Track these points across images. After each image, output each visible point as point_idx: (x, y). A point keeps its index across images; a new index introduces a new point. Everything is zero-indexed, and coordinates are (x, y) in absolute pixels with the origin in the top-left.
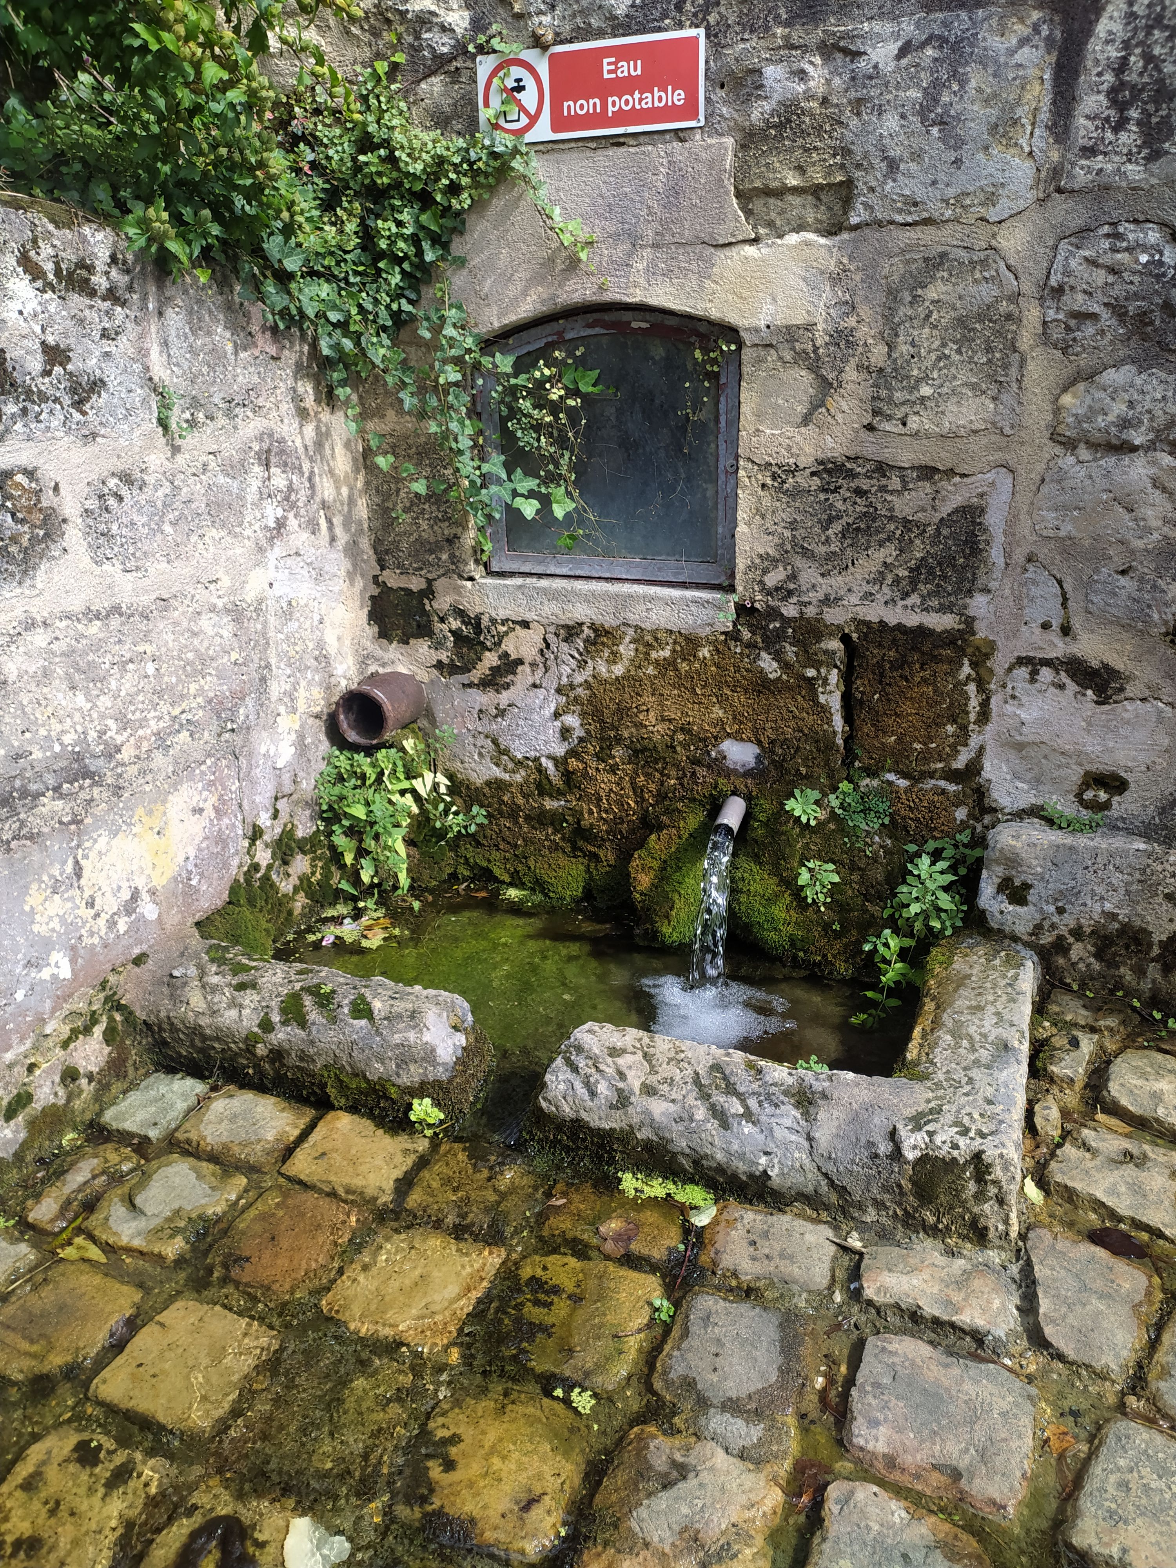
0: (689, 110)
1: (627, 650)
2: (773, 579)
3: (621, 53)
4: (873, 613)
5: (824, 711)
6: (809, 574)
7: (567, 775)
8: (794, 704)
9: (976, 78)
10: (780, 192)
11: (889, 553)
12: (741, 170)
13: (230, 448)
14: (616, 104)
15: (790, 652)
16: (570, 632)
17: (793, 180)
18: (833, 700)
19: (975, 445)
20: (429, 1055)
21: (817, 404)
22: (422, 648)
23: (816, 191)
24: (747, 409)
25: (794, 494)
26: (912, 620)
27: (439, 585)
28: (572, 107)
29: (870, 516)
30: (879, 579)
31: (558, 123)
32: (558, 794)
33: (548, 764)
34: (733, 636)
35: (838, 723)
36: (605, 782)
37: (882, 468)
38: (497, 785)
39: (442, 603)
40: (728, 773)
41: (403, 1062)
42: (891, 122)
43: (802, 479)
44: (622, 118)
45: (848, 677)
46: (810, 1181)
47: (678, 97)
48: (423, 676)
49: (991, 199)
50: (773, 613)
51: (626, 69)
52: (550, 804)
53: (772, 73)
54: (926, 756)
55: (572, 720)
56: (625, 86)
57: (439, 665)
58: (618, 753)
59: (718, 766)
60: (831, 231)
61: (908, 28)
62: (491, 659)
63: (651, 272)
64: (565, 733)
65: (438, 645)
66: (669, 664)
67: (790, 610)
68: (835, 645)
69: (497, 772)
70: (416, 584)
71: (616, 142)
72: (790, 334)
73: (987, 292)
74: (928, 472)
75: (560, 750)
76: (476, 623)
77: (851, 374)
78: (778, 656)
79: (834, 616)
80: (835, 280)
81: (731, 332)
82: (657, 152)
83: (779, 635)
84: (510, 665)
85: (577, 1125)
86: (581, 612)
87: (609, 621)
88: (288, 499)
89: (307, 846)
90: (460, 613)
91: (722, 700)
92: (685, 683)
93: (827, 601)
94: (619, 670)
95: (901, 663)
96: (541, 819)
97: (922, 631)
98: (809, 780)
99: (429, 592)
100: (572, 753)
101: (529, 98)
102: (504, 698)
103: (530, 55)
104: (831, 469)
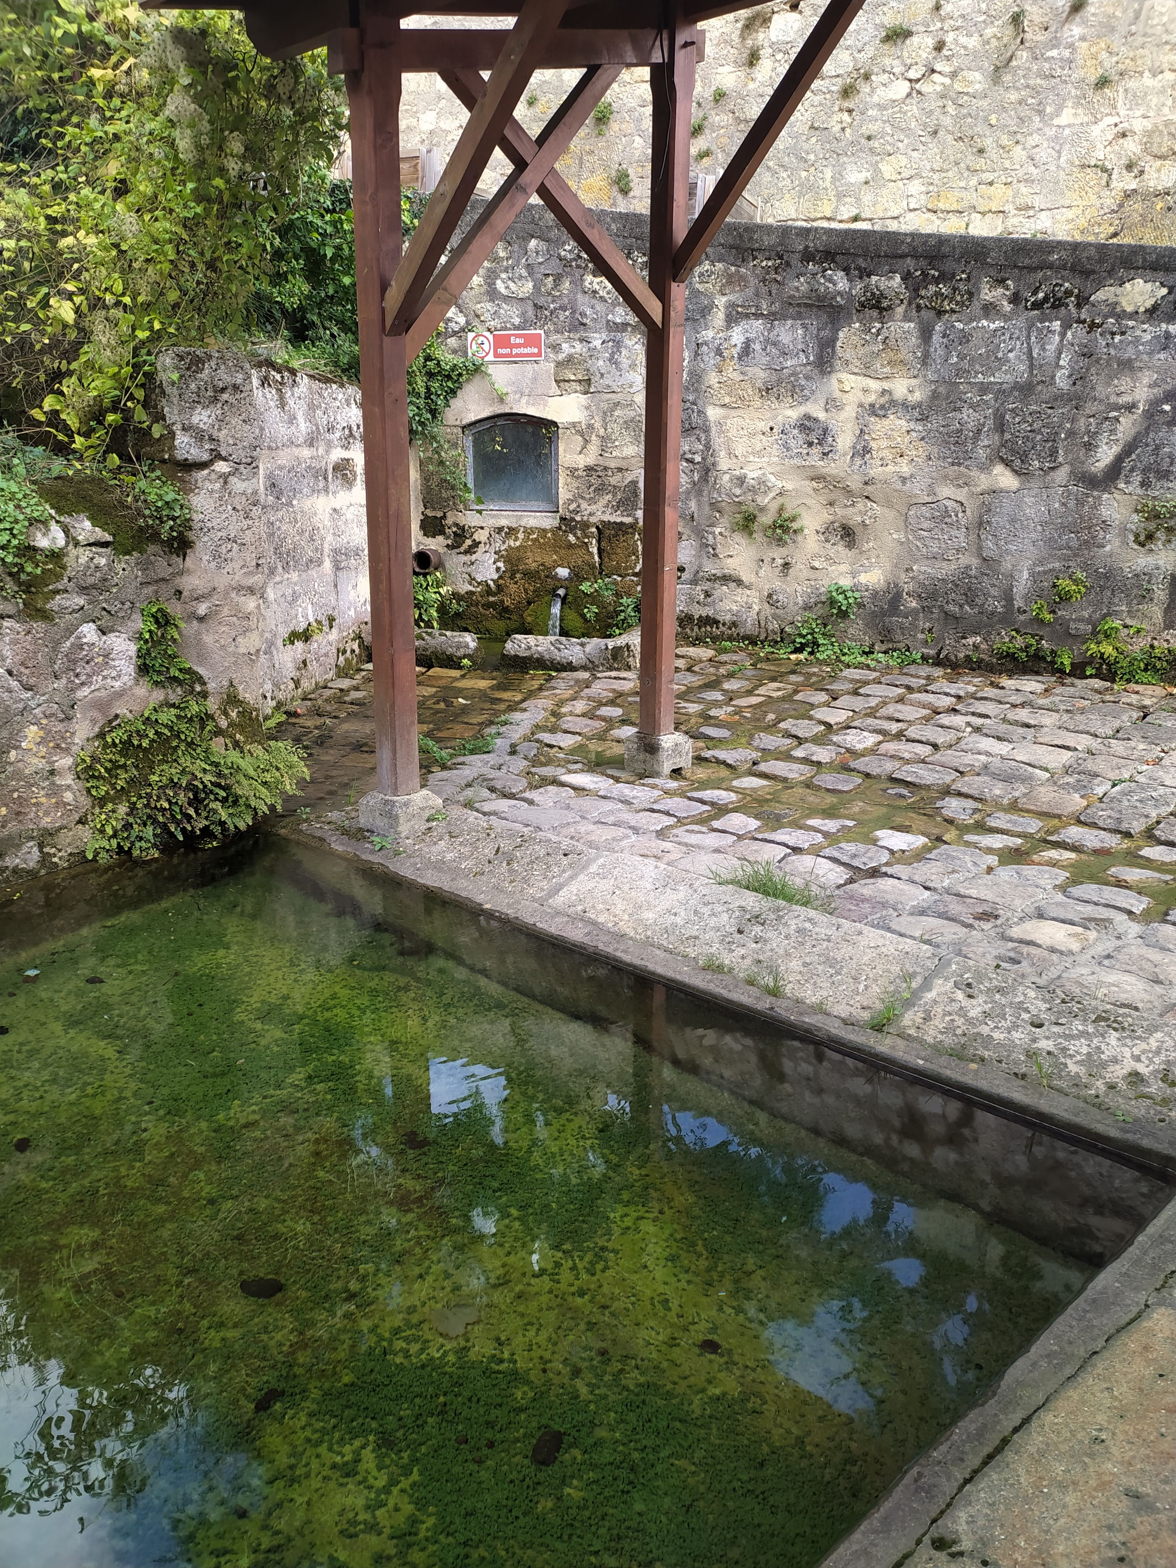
0: (539, 354)
1: (521, 536)
2: (573, 507)
3: (517, 336)
4: (606, 518)
5: (591, 554)
6: (584, 505)
7: (498, 586)
8: (581, 552)
9: (624, 352)
10: (568, 381)
11: (609, 497)
12: (556, 374)
14: (515, 351)
15: (579, 533)
16: (500, 530)
17: (573, 378)
18: (595, 550)
19: (633, 461)
20: (467, 646)
21: (584, 447)
22: (440, 538)
23: (580, 381)
24: (561, 449)
25: (577, 478)
26: (619, 520)
27: (448, 514)
28: (500, 351)
29: (603, 484)
30: (607, 506)
31: (496, 355)
32: (494, 594)
33: (491, 583)
34: (560, 528)
35: (597, 558)
36: (513, 588)
37: (606, 469)
38: (472, 593)
39: (449, 521)
40: (559, 580)
41: (458, 648)
42: (601, 363)
43: (580, 473)
44: (517, 355)
45: (599, 542)
47: (536, 350)
48: (441, 550)
49: (631, 386)
50: (573, 519)
51: (518, 341)
52: (491, 599)
53: (565, 346)
54: (626, 568)
55: (500, 564)
56: (518, 346)
57: (448, 546)
58: (518, 576)
59: (555, 577)
60: (586, 393)
61: (604, 336)
62: (468, 542)
63: (528, 403)
64: (498, 569)
65: (447, 538)
66: (536, 540)
67: (578, 518)
68: (594, 530)
69: (471, 588)
70: (439, 514)
71: (516, 362)
72: (574, 425)
73: (633, 414)
74: (620, 470)
75: (495, 576)
76: (463, 528)
77: (594, 438)
78: (575, 535)
79: (593, 520)
80: (587, 408)
81: (555, 424)
82: (529, 367)
83: (575, 527)
84: (476, 544)
85: (516, 656)
86: (504, 522)
87: (514, 525)
90: (457, 525)
91: (556, 553)
92: (541, 547)
93: (590, 514)
94: (518, 543)
95: (616, 535)
96: (489, 605)
97: (622, 523)
98: (587, 579)
99: (444, 517)
100: (500, 577)
101: (486, 347)
102: (474, 557)
103: (487, 334)
104: (589, 469)
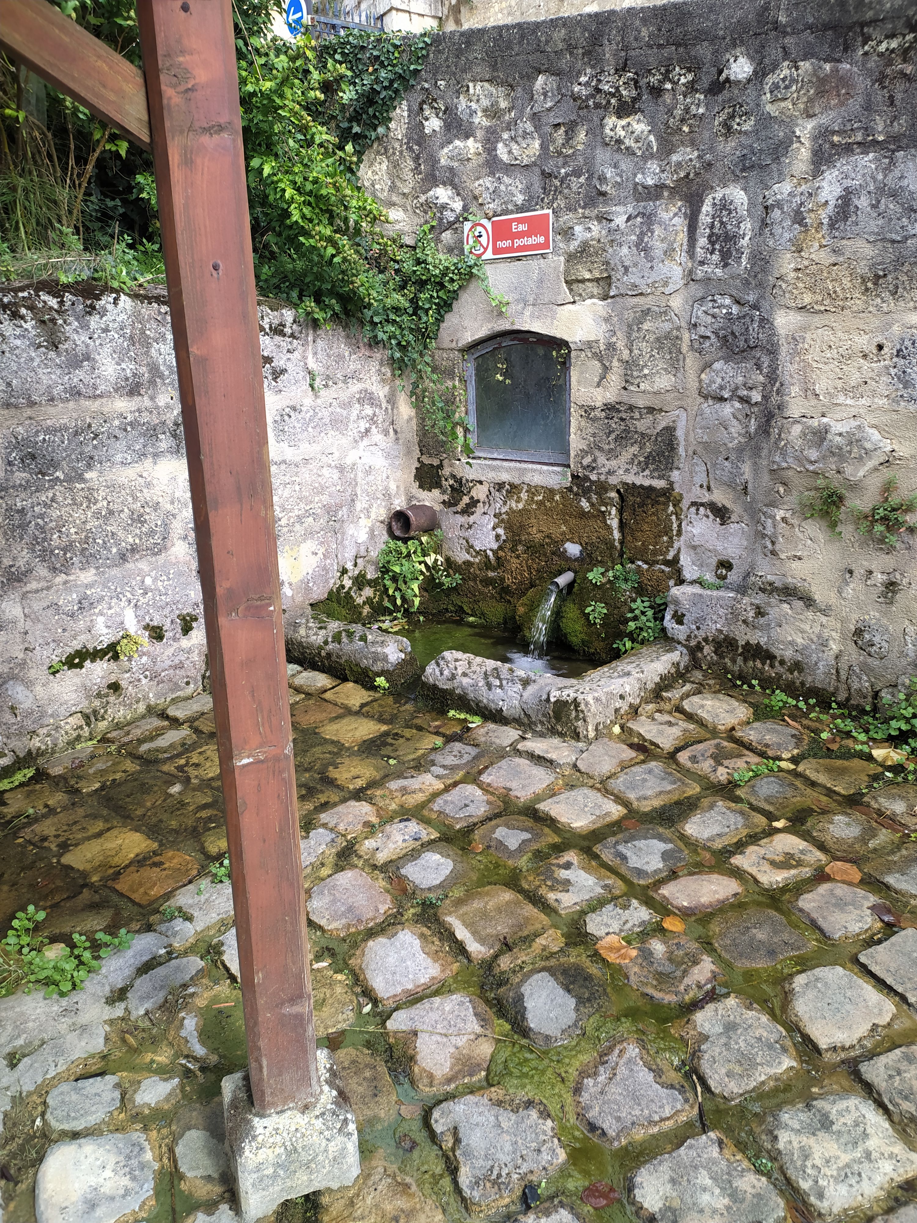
0: (546, 245)
1: (524, 496)
2: (587, 461)
3: (520, 221)
4: (630, 479)
5: (609, 528)
6: (602, 459)
7: (498, 559)
8: (596, 524)
9: (658, 231)
10: (583, 281)
11: (635, 449)
12: (567, 272)
13: (344, 396)
14: (518, 243)
15: (594, 497)
16: (500, 486)
17: (588, 276)
18: (614, 523)
19: (669, 397)
20: (385, 658)
21: (603, 377)
22: (436, 492)
23: (597, 280)
24: (574, 379)
25: (594, 420)
26: (647, 483)
27: (446, 463)
28: (501, 244)
29: (627, 431)
30: (631, 462)
31: (496, 251)
32: (494, 569)
33: (490, 553)
34: (570, 489)
35: (617, 535)
36: (514, 563)
37: (631, 408)
38: (468, 563)
39: (446, 471)
40: (568, 559)
41: (375, 661)
42: (625, 250)
43: (598, 413)
44: (521, 248)
45: (621, 511)
46: (516, 712)
47: (542, 240)
48: (437, 507)
49: (666, 284)
50: (587, 478)
51: (522, 227)
52: (491, 574)
53: (578, 229)
54: (655, 553)
55: (500, 531)
56: (521, 235)
57: (444, 502)
58: (520, 548)
59: (563, 555)
60: (605, 297)
61: (630, 209)
62: (466, 500)
63: (532, 316)
64: (498, 537)
65: (444, 492)
66: (541, 503)
67: (594, 477)
68: (613, 494)
69: (468, 557)
70: (436, 462)
71: (518, 259)
72: (589, 344)
73: (667, 326)
74: (651, 410)
75: (495, 546)
76: (459, 481)
77: (615, 363)
78: (589, 500)
79: (613, 480)
80: (607, 320)
81: (560, 344)
82: (534, 264)
83: (589, 490)
84: (474, 503)
85: (435, 686)
86: (505, 477)
87: (517, 481)
88: (372, 419)
89: (370, 583)
90: (454, 476)
91: (565, 522)
92: (548, 512)
93: (610, 473)
94: (521, 506)
95: (642, 505)
96: (487, 582)
97: (651, 488)
98: (602, 563)
99: (441, 466)
100: (500, 548)
101: (484, 240)
102: (472, 519)
103: (484, 222)
104: (610, 408)
